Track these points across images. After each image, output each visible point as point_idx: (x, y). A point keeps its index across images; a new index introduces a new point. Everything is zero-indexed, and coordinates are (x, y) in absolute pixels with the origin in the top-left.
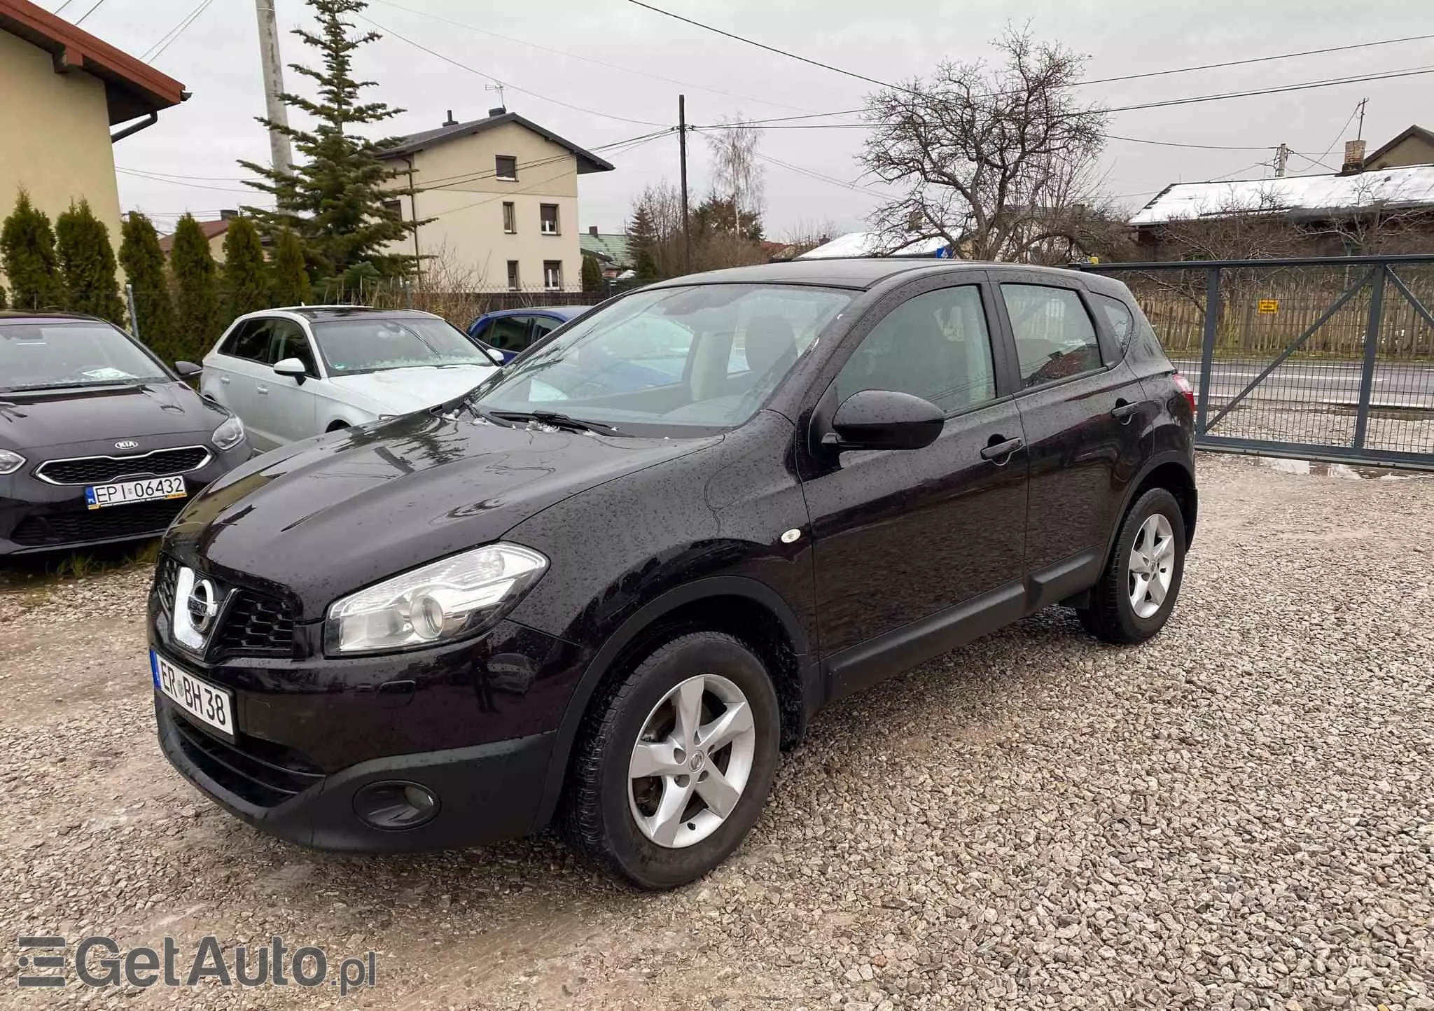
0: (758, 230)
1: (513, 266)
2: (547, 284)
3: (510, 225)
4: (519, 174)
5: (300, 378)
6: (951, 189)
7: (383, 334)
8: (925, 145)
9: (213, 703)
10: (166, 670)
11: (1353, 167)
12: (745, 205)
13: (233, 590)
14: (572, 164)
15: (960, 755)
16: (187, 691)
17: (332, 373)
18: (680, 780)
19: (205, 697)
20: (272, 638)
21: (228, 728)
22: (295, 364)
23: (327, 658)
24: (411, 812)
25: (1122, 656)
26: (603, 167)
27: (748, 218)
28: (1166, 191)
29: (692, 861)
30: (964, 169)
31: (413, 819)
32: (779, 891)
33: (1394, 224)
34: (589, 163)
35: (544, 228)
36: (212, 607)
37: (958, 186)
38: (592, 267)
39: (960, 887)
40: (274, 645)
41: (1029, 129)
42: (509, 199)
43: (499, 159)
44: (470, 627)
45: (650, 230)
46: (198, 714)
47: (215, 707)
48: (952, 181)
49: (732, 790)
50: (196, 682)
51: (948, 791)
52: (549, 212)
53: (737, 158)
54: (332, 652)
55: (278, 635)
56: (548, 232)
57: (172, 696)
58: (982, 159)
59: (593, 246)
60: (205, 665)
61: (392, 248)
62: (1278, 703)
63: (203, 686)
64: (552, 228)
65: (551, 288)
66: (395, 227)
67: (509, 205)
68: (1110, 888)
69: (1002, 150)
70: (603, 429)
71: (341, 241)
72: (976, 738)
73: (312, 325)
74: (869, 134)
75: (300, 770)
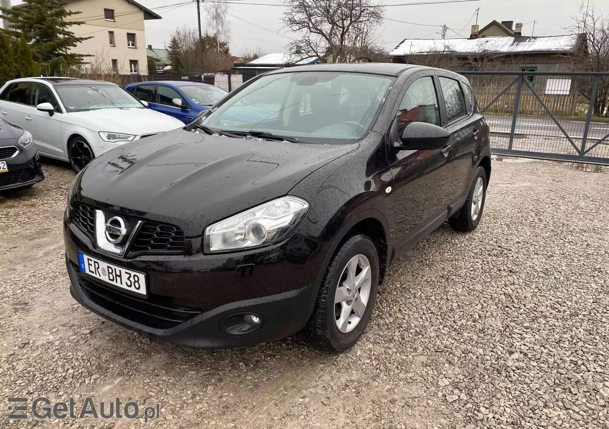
0: (227, 51)
1: (115, 62)
2: (131, 71)
3: (112, 42)
4: (116, 18)
5: (51, 113)
6: (320, 36)
7: (90, 92)
8: (310, 16)
9: (132, 279)
10: (92, 263)
11: (473, 36)
12: (222, 39)
13: (140, 222)
14: (142, 15)
15: (428, 282)
16: (109, 273)
17: (68, 111)
18: (348, 303)
19: (125, 277)
20: (169, 246)
21: (143, 291)
22: (48, 106)
23: (205, 254)
24: (248, 327)
25: (467, 237)
26: (156, 17)
27: (223, 45)
28: (403, 42)
29: (352, 338)
30: (326, 27)
31: (248, 330)
32: (390, 348)
33: (491, 60)
34: (149, 15)
35: (129, 45)
36: (123, 230)
37: (324, 35)
38: (152, 63)
39: (462, 340)
40: (170, 249)
41: (354, 12)
42: (111, 30)
43: (106, 10)
44: (278, 238)
45: (178, 48)
46: (118, 284)
47: (133, 281)
48: (321, 32)
49: (363, 304)
50: (118, 269)
51: (433, 298)
52: (131, 37)
53: (217, 17)
54: (206, 251)
55: (171, 244)
56: (131, 46)
57: (97, 276)
58: (333, 23)
59: (151, 54)
60: (125, 260)
61: (71, 50)
62: (536, 254)
63: (123, 271)
64: (133, 45)
65: (133, 73)
66: (72, 40)
67: (111, 33)
68: (519, 336)
69: (343, 20)
70: (292, 140)
71: (46, 46)
72: (428, 274)
73: (54, 86)
74: (285, 9)
75: (185, 310)
